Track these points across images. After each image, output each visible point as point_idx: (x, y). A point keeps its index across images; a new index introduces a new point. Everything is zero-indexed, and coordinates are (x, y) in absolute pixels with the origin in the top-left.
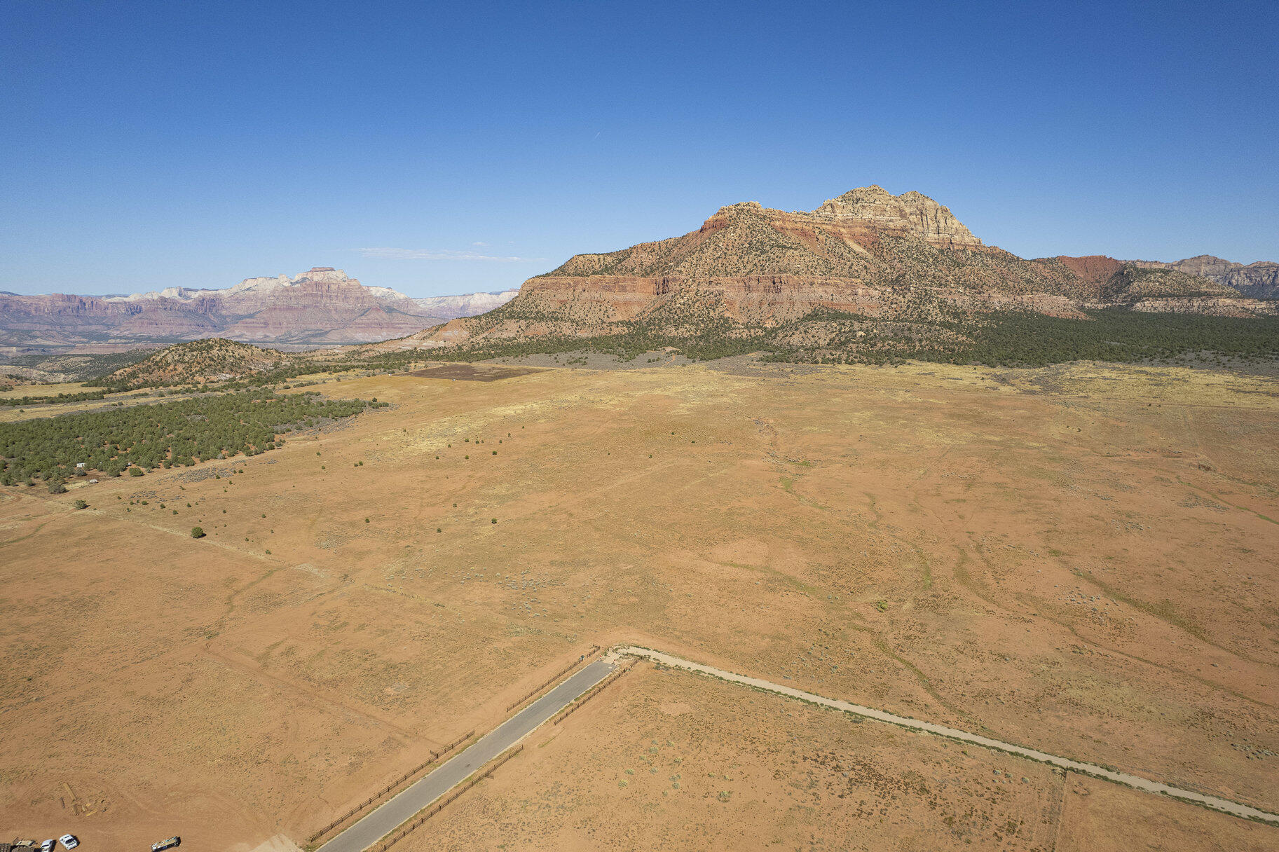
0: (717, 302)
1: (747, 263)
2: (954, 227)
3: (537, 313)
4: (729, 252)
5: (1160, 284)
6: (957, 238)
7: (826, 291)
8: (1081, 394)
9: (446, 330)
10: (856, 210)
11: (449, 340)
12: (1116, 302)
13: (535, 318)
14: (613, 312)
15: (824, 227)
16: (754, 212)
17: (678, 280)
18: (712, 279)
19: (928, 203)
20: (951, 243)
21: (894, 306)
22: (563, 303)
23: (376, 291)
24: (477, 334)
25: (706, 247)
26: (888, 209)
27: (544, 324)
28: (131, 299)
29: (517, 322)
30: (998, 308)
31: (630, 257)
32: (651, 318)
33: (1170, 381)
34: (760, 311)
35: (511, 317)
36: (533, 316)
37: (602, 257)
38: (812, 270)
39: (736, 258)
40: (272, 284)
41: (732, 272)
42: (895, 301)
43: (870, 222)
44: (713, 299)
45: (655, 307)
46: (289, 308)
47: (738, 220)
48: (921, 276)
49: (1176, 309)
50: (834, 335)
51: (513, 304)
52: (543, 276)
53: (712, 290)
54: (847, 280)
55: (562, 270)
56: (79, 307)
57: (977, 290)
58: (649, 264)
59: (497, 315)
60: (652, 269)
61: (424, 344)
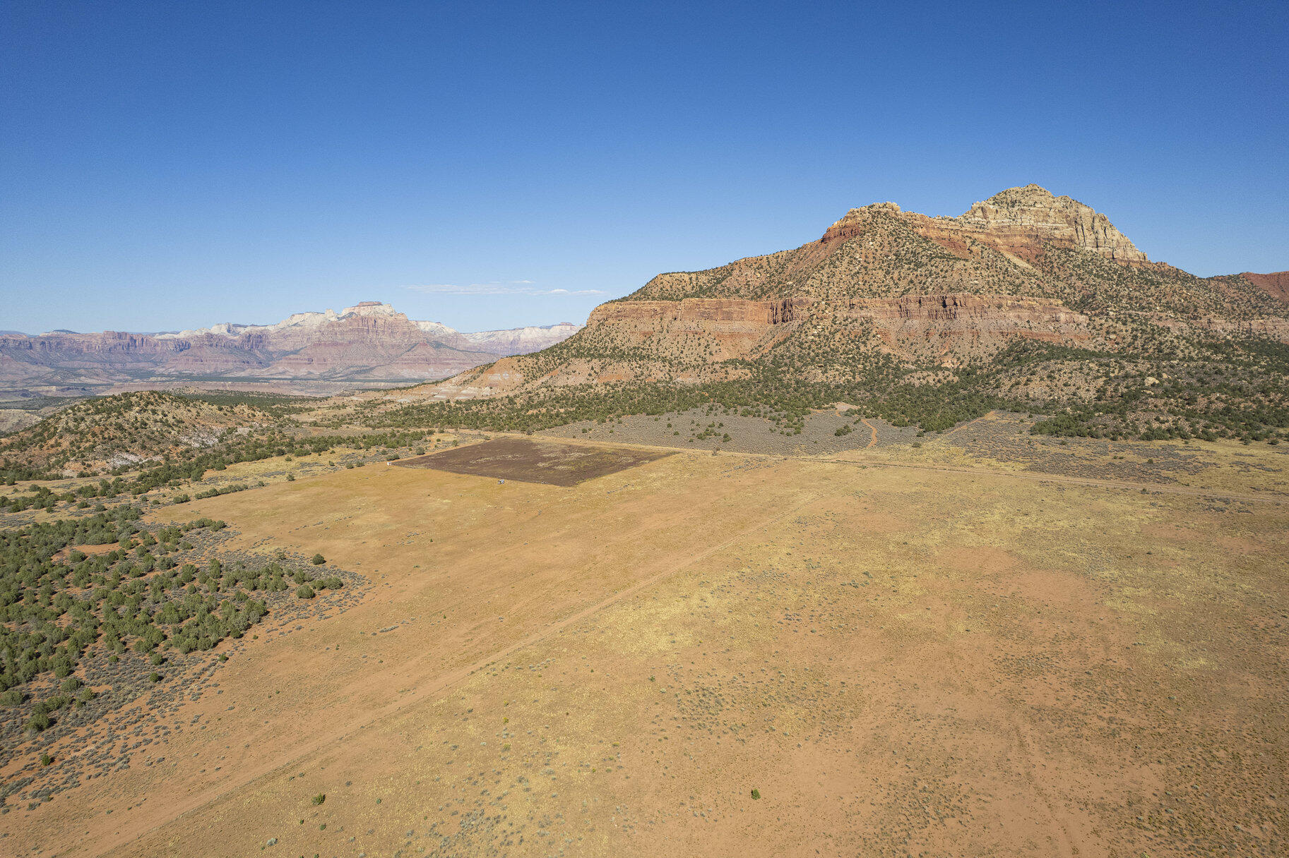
0: (866, 333)
1: (899, 279)
2: (1115, 238)
3: (614, 349)
4: (871, 266)
6: (1119, 253)
7: (1019, 317)
9: (493, 373)
10: (1012, 215)
11: (496, 386)
13: (611, 356)
14: (718, 347)
15: (976, 236)
16: (894, 215)
17: (804, 304)
18: (855, 301)
19: (1083, 210)
20: (1113, 258)
21: (1113, 336)
22: (649, 336)
23: (423, 326)
24: (535, 377)
25: (838, 259)
26: (1052, 213)
27: (625, 364)
28: (182, 336)
29: (589, 361)
30: (1229, 337)
31: (731, 275)
32: (776, 356)
34: (928, 345)
35: (579, 355)
36: (608, 352)
37: (694, 276)
38: (996, 287)
39: (881, 274)
40: (319, 318)
41: (880, 292)
42: (1112, 330)
43: (1032, 229)
44: (859, 329)
45: (776, 339)
46: (335, 344)
47: (875, 225)
48: (1111, 297)
50: (1101, 382)
51: (581, 338)
52: (619, 300)
53: (855, 315)
54: (1044, 301)
55: (643, 293)
56: (129, 344)
57: (1190, 315)
58: (758, 284)
59: (561, 353)
60: (762, 290)
61: (464, 392)
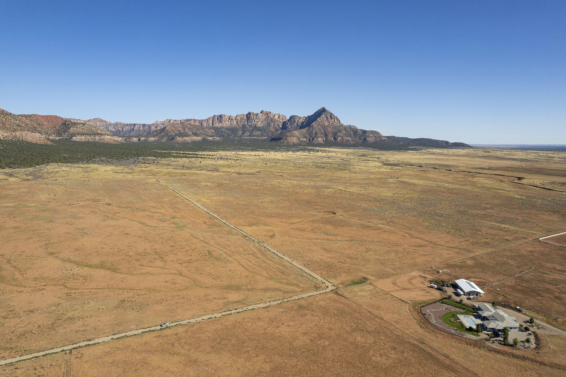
5: (82, 129)
8: (53, 179)
12: (64, 137)
30: (2, 139)
33: (91, 170)
49: (89, 140)
